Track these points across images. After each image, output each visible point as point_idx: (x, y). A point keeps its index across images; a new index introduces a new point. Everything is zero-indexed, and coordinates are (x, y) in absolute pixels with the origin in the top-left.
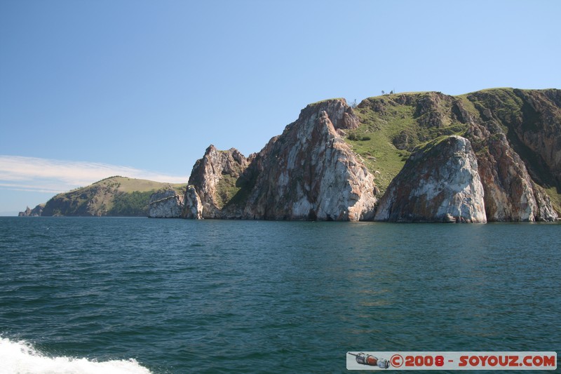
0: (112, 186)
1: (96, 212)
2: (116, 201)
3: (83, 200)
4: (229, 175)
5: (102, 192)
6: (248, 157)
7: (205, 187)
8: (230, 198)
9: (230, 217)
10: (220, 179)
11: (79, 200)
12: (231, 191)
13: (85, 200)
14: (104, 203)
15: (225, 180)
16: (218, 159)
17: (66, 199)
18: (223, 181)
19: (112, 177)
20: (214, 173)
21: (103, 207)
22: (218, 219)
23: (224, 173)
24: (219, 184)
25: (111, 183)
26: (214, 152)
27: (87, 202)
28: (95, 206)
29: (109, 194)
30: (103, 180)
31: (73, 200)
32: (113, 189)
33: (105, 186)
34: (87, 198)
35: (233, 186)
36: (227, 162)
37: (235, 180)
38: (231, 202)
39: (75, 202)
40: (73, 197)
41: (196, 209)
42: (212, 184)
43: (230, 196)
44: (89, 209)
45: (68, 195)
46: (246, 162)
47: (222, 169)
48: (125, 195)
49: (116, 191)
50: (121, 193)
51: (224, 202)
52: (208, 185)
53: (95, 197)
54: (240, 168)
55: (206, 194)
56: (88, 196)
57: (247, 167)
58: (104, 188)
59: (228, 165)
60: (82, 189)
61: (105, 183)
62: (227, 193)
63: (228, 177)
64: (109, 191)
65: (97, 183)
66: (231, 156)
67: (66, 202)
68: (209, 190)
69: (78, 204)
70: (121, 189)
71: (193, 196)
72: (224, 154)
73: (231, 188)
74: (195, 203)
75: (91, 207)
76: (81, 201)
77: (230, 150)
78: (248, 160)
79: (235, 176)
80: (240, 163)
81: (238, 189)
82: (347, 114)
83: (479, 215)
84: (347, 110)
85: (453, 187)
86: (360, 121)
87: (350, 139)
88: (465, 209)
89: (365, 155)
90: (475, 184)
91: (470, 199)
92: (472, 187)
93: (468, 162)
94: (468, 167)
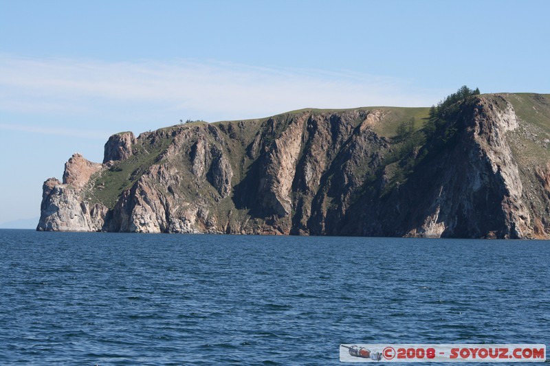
82: (121, 148)
83: (60, 228)
84: (124, 145)
85: (47, 213)
86: (133, 153)
87: (110, 170)
88: (50, 224)
89: (98, 185)
90: (61, 211)
91: (54, 219)
92: (58, 213)
93: (58, 200)
94: (56, 203)
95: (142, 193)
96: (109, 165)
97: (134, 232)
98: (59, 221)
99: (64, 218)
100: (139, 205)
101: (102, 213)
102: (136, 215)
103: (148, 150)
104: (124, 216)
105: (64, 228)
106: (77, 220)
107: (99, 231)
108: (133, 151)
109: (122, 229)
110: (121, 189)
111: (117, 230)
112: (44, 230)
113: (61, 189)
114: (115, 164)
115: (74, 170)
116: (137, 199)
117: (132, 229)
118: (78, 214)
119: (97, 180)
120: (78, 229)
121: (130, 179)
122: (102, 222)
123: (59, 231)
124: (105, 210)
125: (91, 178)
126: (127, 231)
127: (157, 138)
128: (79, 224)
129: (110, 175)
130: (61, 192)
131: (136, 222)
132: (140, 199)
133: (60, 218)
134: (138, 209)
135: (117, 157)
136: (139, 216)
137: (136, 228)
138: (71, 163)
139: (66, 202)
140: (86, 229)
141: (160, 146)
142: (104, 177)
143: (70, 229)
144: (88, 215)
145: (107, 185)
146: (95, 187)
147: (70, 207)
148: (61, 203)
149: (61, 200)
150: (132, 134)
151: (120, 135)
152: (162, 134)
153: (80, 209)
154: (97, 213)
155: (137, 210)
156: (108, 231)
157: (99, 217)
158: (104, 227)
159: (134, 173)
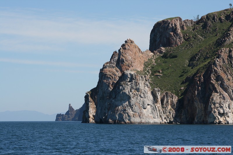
41: (88, 114)
82: (172, 33)
83: (133, 120)
84: (174, 30)
85: (117, 103)
86: (184, 39)
87: (163, 57)
88: (121, 116)
89: (155, 72)
90: (133, 100)
91: (125, 110)
92: (129, 103)
93: (129, 87)
94: (127, 91)
95: (218, 78)
96: (161, 52)
97: (213, 123)
98: (131, 113)
99: (136, 108)
100: (217, 92)
101: (172, 102)
102: (214, 104)
103: (202, 36)
104: (199, 106)
105: (136, 120)
106: (150, 110)
107: (170, 122)
108: (184, 37)
109: (196, 120)
110: (181, 76)
111: (190, 121)
112: (115, 123)
113: (132, 75)
114: (167, 51)
115: (128, 56)
116: (213, 85)
117: (210, 120)
118: (150, 103)
119: (153, 68)
120: (152, 121)
121: (189, 66)
122: (173, 112)
123: (131, 123)
124: (175, 99)
125: (145, 65)
126: (204, 122)
127: (209, 22)
128: (151, 115)
129: (165, 62)
130: (132, 78)
131: (215, 112)
132: (216, 86)
133: (132, 108)
134: (216, 97)
135: (168, 43)
136: (217, 105)
137: (215, 118)
138: (125, 49)
139: (138, 90)
140: (158, 120)
141: (215, 30)
142: (159, 65)
143: (143, 121)
144: (159, 105)
145: (165, 73)
146: (152, 74)
147: (142, 95)
148: (133, 90)
149: (132, 88)
150: (180, 19)
151: (169, 21)
152: (214, 19)
153: (151, 97)
154: (167, 102)
155: (215, 99)
156: (181, 123)
157: (169, 107)
158: (175, 118)
159: (192, 59)
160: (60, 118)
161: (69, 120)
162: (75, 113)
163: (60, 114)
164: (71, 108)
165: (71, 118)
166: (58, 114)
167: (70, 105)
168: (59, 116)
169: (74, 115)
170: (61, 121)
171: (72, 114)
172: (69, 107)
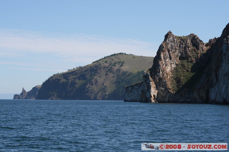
0: (114, 65)
1: (96, 95)
2: (118, 82)
3: (82, 82)
4: (186, 61)
5: (103, 72)
6: (208, 42)
7: (159, 72)
8: (184, 83)
9: (181, 101)
10: (176, 65)
11: (77, 81)
12: (185, 76)
13: (84, 82)
14: (105, 84)
15: (182, 65)
16: (176, 45)
17: (63, 80)
18: (180, 66)
19: (115, 55)
20: (170, 58)
21: (104, 89)
22: (171, 102)
23: (181, 58)
24: (176, 69)
25: (113, 62)
26: (171, 38)
27: (85, 84)
28: (95, 88)
29: (111, 75)
30: (105, 58)
31: (70, 81)
32: (116, 68)
33: (106, 65)
34: (86, 78)
35: (188, 71)
36: (185, 48)
37: (190, 65)
38: (184, 86)
39: (73, 84)
40: (71, 78)
41: (150, 93)
42: (168, 69)
43: (184, 80)
44: (87, 92)
45: (65, 75)
46: (205, 47)
47: (180, 54)
48: (129, 75)
49: (118, 70)
50: (124, 73)
51: (178, 86)
52: (163, 71)
53: (95, 77)
54: (197, 53)
55: (160, 79)
56: (88, 76)
57: (205, 52)
58: (105, 68)
59: (186, 51)
60: (81, 68)
61: (106, 62)
62: (182, 78)
63: (185, 62)
64: (110, 70)
65: (97, 61)
66: (189, 41)
67: (63, 83)
68: (163, 75)
69: (76, 85)
70: (125, 68)
71: (147, 81)
72: (182, 40)
73: (186, 73)
74: (149, 88)
75: (90, 89)
76: (79, 83)
77: (189, 36)
78: (207, 45)
79: (191, 62)
80: (198, 48)
81: (192, 74)
160: (16, 97)
161: (23, 99)
162: (27, 94)
163: (17, 95)
164: (24, 90)
165: (24, 97)
166: (15, 95)
167: (23, 88)
168: (15, 96)
169: (26, 95)
170: (17, 99)
171: (24, 95)
172: (23, 90)
